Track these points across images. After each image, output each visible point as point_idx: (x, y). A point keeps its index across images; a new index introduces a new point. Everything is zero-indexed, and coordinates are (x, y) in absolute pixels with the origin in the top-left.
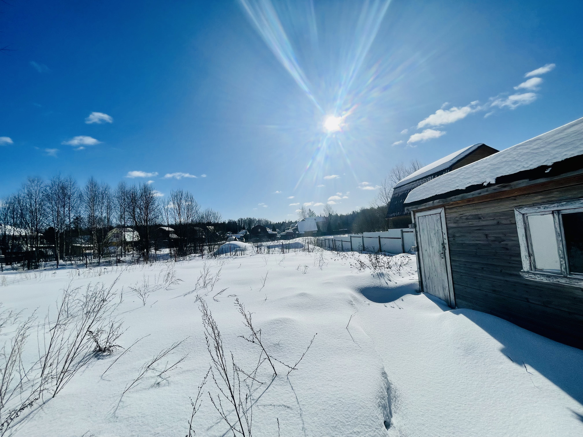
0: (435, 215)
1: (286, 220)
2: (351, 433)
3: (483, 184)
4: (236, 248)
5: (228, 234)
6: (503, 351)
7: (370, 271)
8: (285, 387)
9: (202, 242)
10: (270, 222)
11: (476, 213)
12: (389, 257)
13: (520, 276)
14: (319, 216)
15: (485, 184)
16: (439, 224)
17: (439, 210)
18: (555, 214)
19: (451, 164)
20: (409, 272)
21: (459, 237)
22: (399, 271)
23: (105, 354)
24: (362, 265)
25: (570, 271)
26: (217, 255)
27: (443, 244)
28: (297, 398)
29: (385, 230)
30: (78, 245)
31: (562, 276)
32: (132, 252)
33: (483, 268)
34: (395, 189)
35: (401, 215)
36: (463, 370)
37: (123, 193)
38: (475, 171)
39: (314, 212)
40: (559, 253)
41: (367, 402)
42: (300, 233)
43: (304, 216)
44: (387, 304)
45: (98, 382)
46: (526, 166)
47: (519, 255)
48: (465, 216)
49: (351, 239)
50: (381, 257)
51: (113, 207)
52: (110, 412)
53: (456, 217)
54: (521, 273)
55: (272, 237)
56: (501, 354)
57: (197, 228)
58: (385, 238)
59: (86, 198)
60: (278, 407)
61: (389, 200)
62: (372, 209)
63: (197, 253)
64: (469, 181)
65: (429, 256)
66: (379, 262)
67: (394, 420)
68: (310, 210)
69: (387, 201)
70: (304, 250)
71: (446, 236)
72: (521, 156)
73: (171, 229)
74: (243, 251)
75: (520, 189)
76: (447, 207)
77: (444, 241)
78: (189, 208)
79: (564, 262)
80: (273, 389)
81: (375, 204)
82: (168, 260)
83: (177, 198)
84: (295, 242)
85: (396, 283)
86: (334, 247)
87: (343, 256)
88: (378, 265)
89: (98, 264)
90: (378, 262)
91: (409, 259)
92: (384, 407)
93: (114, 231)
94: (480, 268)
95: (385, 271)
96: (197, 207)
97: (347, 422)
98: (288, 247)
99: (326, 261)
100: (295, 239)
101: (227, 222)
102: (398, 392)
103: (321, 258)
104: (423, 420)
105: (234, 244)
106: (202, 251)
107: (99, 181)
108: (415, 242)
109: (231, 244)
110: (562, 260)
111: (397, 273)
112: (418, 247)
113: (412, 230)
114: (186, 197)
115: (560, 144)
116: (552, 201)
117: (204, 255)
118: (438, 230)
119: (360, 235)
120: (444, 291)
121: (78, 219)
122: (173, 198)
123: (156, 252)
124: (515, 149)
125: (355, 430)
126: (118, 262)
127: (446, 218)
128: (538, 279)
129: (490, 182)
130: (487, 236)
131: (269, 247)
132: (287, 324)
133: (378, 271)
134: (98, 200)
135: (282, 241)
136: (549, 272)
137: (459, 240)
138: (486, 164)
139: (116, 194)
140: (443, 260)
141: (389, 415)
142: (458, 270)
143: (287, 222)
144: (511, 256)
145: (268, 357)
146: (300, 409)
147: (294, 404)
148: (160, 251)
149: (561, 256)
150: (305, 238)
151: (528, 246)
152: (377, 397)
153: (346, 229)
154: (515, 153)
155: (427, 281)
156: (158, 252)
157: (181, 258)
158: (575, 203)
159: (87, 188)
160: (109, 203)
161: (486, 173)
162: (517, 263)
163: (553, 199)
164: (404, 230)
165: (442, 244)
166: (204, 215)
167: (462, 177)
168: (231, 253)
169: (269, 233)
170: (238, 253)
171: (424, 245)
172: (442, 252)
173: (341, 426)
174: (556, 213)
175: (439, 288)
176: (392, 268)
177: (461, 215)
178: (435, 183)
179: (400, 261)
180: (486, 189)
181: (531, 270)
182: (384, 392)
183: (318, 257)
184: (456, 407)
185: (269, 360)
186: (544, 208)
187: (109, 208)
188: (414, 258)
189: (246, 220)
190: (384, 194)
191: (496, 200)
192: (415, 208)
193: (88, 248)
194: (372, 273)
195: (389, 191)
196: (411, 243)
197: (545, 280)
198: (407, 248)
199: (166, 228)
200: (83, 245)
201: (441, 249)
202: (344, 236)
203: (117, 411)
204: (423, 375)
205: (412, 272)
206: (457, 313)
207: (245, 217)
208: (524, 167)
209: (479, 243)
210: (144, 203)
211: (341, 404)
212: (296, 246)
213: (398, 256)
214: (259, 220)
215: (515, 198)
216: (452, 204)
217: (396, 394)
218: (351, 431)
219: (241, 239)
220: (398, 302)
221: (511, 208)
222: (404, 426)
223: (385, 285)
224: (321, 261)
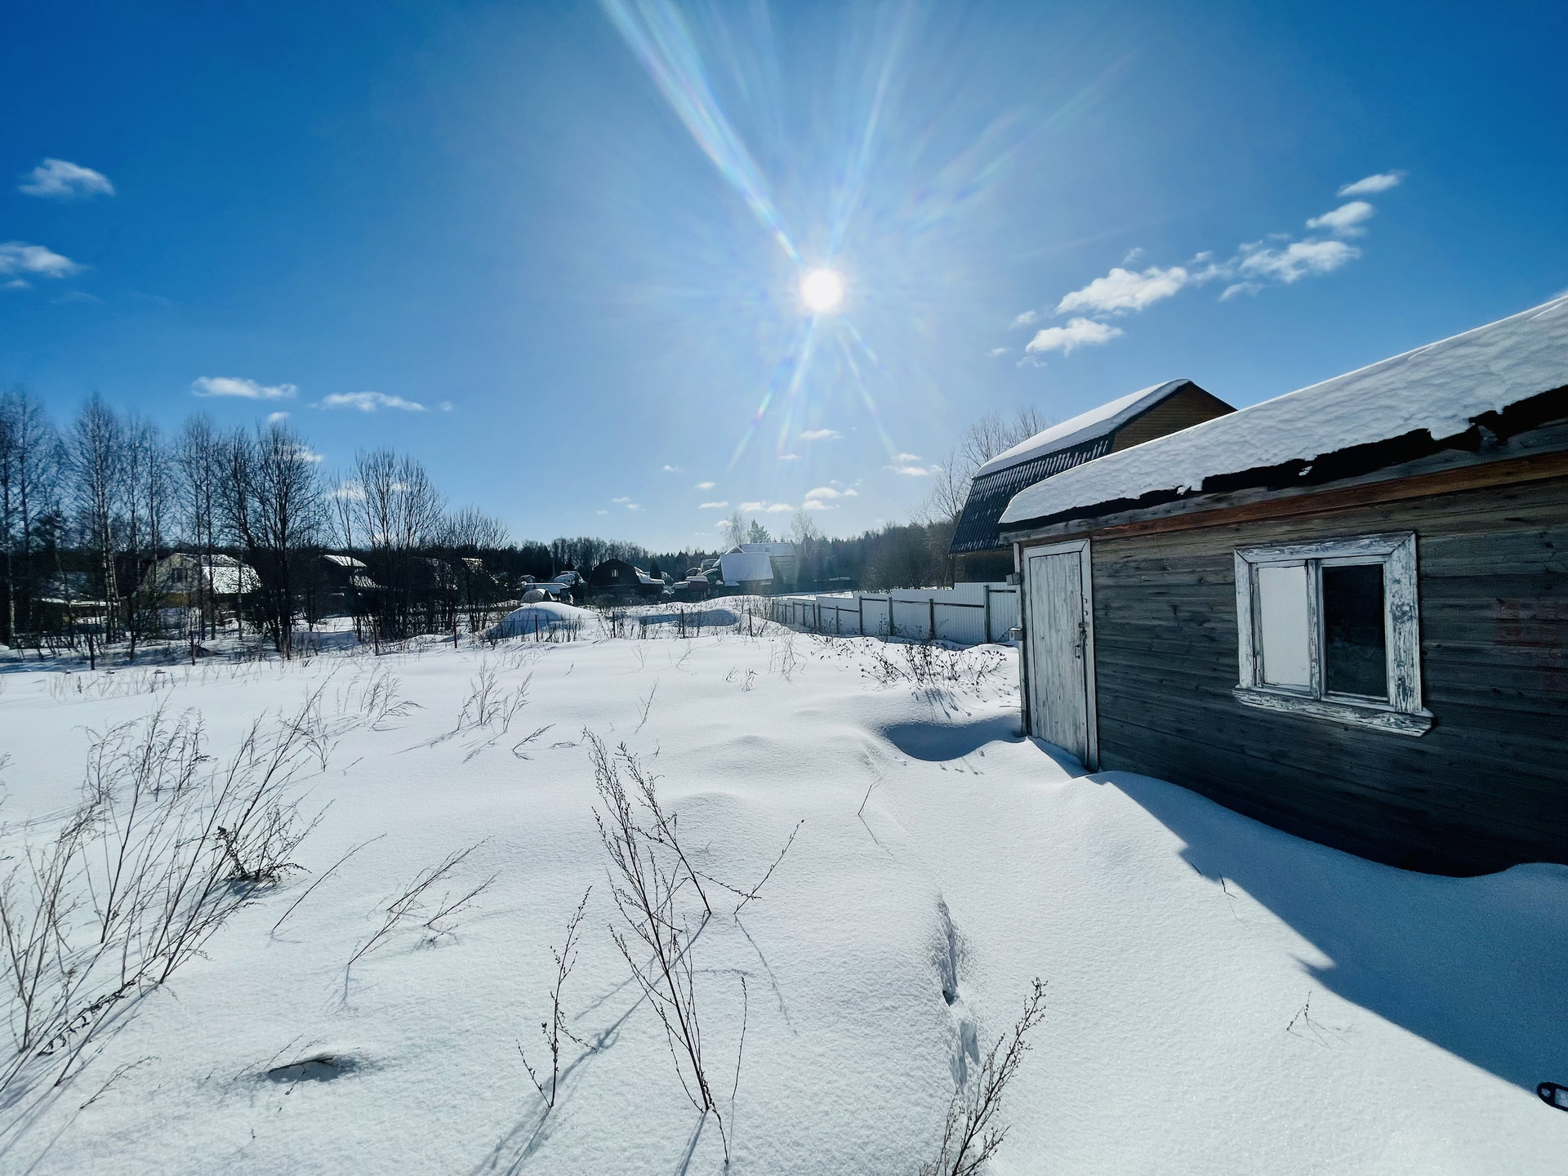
0: (1069, 556)
1: (688, 549)
2: (879, 1010)
3: (1176, 489)
4: (553, 620)
5: (524, 580)
6: (1184, 855)
7: (908, 684)
8: (733, 936)
9: (451, 603)
10: (645, 553)
11: (1158, 556)
12: (954, 653)
13: (1232, 699)
14: (779, 541)
15: (1181, 491)
16: (1076, 577)
17: (1078, 545)
18: (1310, 568)
19: (1112, 427)
20: (1000, 690)
21: (1119, 609)
22: (978, 687)
23: (261, 885)
24: (889, 670)
25: (1327, 688)
26: (497, 638)
27: (1082, 625)
28: (761, 956)
29: (945, 583)
30: (56, 601)
31: (1312, 698)
32: (235, 625)
33: (1162, 681)
34: (976, 479)
35: (985, 548)
36: (1102, 897)
37: (203, 449)
38: (1162, 457)
39: (764, 530)
40: (1310, 650)
41: (910, 956)
42: (727, 584)
43: (738, 539)
44: (945, 763)
45: (268, 946)
46: (1264, 457)
47: (1235, 653)
48: (1136, 561)
49: (861, 604)
50: (935, 651)
51: (169, 491)
52: (331, 1001)
53: (1115, 563)
54: (1234, 692)
55: (651, 594)
56: (1180, 860)
57: (435, 562)
58: (945, 604)
59: (77, 458)
60: (724, 975)
61: (960, 507)
62: (915, 530)
63: (436, 632)
64: (1149, 480)
65: (1049, 651)
66: (930, 663)
67: (961, 990)
68: (754, 524)
69: (953, 509)
70: (739, 630)
71: (1088, 607)
72: (1257, 434)
73: (357, 563)
74: (572, 630)
75: (1249, 509)
76: (1096, 538)
77: (1086, 617)
78: (413, 504)
79: (1316, 670)
80: (707, 941)
81: (924, 517)
82: (355, 650)
83: (376, 470)
84: (714, 609)
85: (969, 715)
86: (818, 625)
87: (841, 648)
88: (927, 671)
89: (128, 659)
90: (927, 663)
91: (1002, 657)
92: (943, 966)
93: (176, 559)
94: (1156, 681)
95: (943, 685)
96: (437, 501)
97: (871, 992)
98: (698, 620)
99: (799, 660)
100: (712, 600)
101: (520, 547)
102: (969, 945)
103: (789, 652)
104: (1016, 994)
105: (545, 611)
106: (450, 626)
107: (120, 410)
108: (1019, 617)
109: (537, 610)
110: (1314, 664)
111: (972, 691)
112: (1024, 630)
113: (1012, 588)
114: (403, 472)
115: (1335, 414)
116: (1307, 538)
117: (460, 636)
118: (1072, 592)
119: (882, 594)
120: (1076, 733)
121: (51, 521)
122: (364, 475)
123: (311, 627)
124: (1246, 416)
125: (888, 1004)
126: (197, 653)
127: (1092, 564)
128: (1267, 704)
129: (1190, 487)
130: (1175, 608)
131: (644, 621)
132: (721, 806)
133: (927, 685)
134: (118, 466)
135: (679, 605)
136: (1288, 690)
137: (1116, 617)
138: (1185, 445)
139: (181, 452)
140: (1079, 660)
141: (952, 981)
142: (1110, 686)
143: (691, 553)
144: (1220, 654)
145: (693, 876)
146: (772, 975)
147: (756, 966)
148: (325, 623)
149: (1314, 656)
150: (741, 597)
151: (1253, 634)
152: (930, 948)
153: (848, 578)
154: (1245, 426)
155: (1041, 709)
156: (317, 628)
157: (394, 646)
158: (1350, 545)
159: (79, 428)
160: (155, 476)
161: (1184, 466)
162: (1229, 670)
163: (1308, 534)
164: (995, 585)
165: (1080, 624)
166: (457, 526)
167: (1134, 470)
168: (540, 635)
169: (642, 581)
170: (559, 634)
171: (1039, 626)
172: (1077, 643)
173: (859, 1000)
174: (1312, 565)
175: (1067, 727)
176: (960, 679)
177: (1126, 559)
178: (1073, 479)
179: (980, 661)
180: (1182, 501)
181: (1255, 685)
182: (944, 939)
183: (780, 649)
184: (1083, 967)
185: (695, 881)
186: (1292, 553)
187: (155, 492)
188: (1012, 655)
189: (576, 545)
190: (947, 492)
191: (1200, 528)
192: (1023, 536)
193: (94, 611)
194: (914, 689)
195: (959, 483)
196: (1006, 618)
197: (1279, 707)
198: (997, 630)
199: (343, 558)
200: (74, 602)
201: (1077, 636)
202: (842, 596)
203: (349, 999)
204: (1020, 912)
205: (1007, 688)
206: (1102, 783)
207: (573, 534)
208: (1260, 459)
209: (1160, 626)
210: (273, 481)
211: (858, 962)
212: (722, 619)
213: (976, 650)
214: (612, 545)
215: (1238, 527)
216: (1108, 533)
217: (965, 947)
218: (880, 1006)
219: (562, 597)
220: (972, 758)
221: (1228, 548)
222: (979, 1003)
223: (943, 718)
224: (787, 660)
